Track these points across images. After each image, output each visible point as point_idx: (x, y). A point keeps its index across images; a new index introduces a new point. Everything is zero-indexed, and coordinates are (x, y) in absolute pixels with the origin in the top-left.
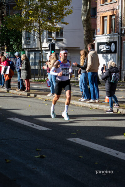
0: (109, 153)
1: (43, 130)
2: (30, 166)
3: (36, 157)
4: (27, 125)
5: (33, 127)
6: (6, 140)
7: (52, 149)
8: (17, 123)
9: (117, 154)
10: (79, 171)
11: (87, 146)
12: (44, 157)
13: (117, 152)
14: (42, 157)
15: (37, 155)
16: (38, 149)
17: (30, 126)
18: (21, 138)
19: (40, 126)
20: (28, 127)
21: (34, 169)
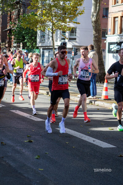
0: (88, 140)
1: (38, 120)
2: (18, 148)
3: (26, 141)
4: (26, 116)
5: (30, 118)
6: (4, 128)
7: (41, 136)
8: (17, 114)
9: (94, 141)
10: (57, 153)
11: (71, 134)
12: (32, 142)
13: (94, 139)
14: (30, 142)
15: (27, 140)
16: (29, 136)
17: (28, 117)
18: (17, 126)
19: (37, 118)
20: (26, 118)
21: (21, 150)
